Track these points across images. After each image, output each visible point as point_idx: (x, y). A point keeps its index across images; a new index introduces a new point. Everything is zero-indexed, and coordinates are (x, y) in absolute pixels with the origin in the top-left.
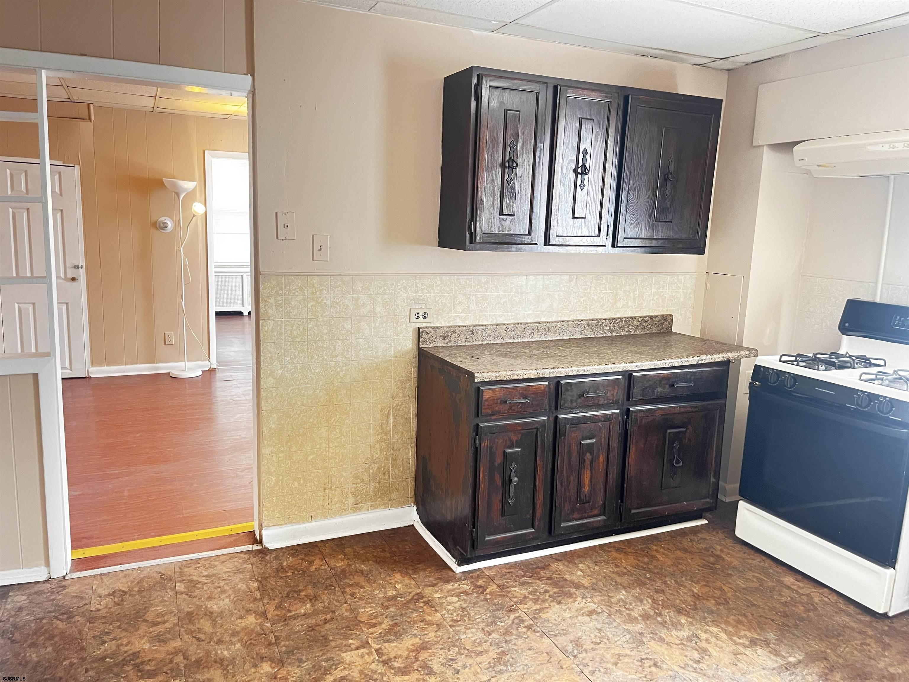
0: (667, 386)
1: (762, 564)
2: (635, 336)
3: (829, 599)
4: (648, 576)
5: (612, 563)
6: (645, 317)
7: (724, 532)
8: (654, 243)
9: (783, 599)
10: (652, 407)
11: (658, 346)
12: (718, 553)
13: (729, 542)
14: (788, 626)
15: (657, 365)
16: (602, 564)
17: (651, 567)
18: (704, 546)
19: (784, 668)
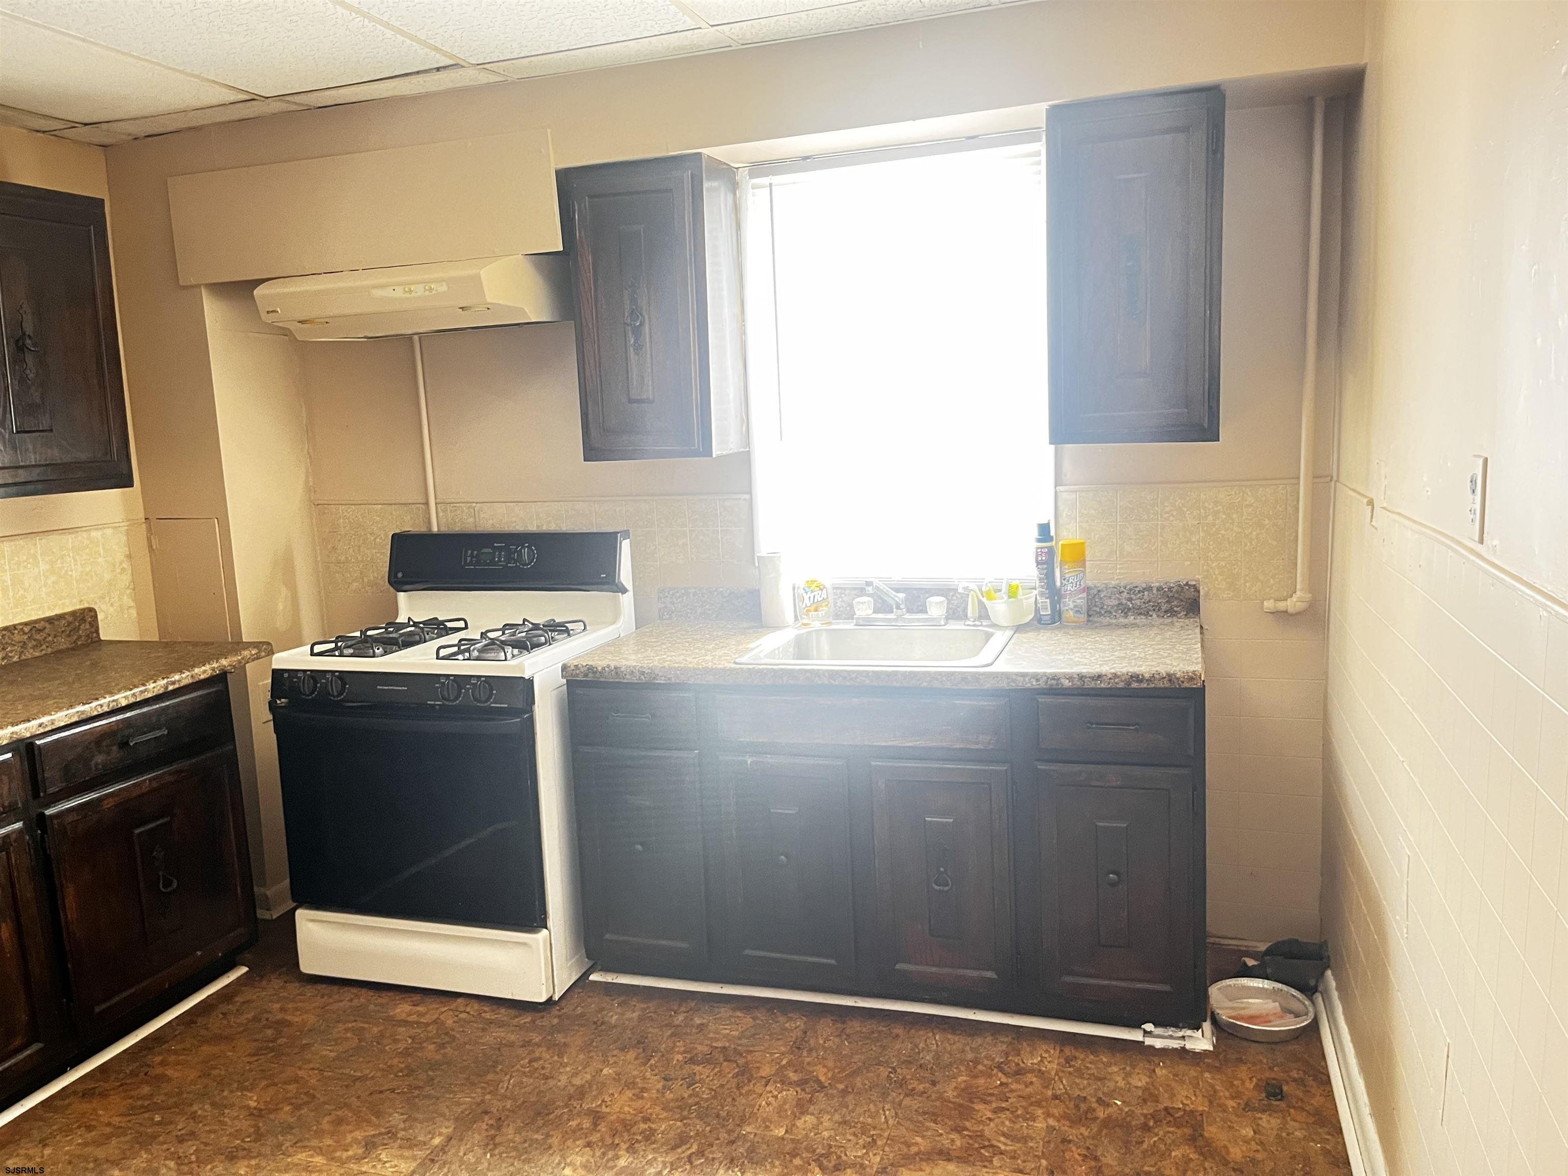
0: (115, 748)
1: (356, 1002)
2: (22, 664)
3: (468, 1013)
4: (158, 1118)
5: (79, 1127)
6: (36, 621)
7: (280, 975)
8: (22, 476)
9: (401, 1046)
10: (94, 796)
11: (77, 674)
12: (280, 1016)
13: (294, 988)
14: (418, 1088)
15: (83, 712)
16: (58, 1138)
17: (158, 1099)
18: (250, 1016)
19: (429, 1163)
